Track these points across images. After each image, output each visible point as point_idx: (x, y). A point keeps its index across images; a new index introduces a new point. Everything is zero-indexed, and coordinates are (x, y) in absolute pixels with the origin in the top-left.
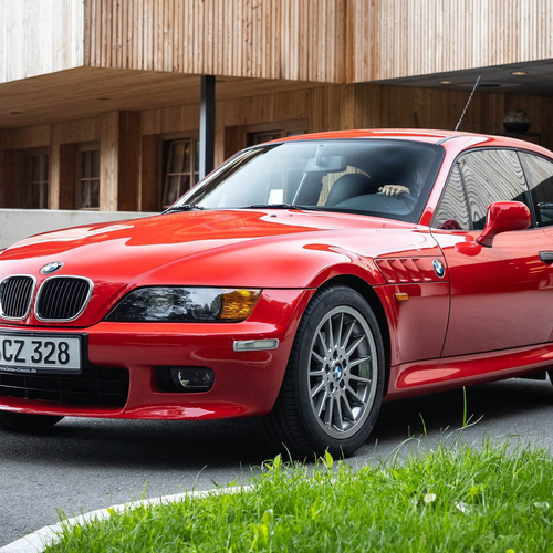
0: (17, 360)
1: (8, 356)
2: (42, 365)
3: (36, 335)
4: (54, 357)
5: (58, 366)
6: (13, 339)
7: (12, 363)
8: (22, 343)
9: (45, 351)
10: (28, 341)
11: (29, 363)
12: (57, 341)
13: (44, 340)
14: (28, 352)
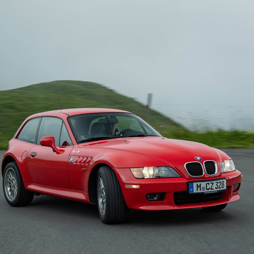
0: (211, 189)
1: (208, 188)
2: (218, 189)
3: (216, 180)
4: (221, 187)
5: (222, 189)
6: (210, 182)
7: (210, 190)
8: (213, 183)
9: (219, 185)
10: (214, 182)
11: (215, 190)
12: (221, 181)
13: (218, 181)
14: (215, 186)
